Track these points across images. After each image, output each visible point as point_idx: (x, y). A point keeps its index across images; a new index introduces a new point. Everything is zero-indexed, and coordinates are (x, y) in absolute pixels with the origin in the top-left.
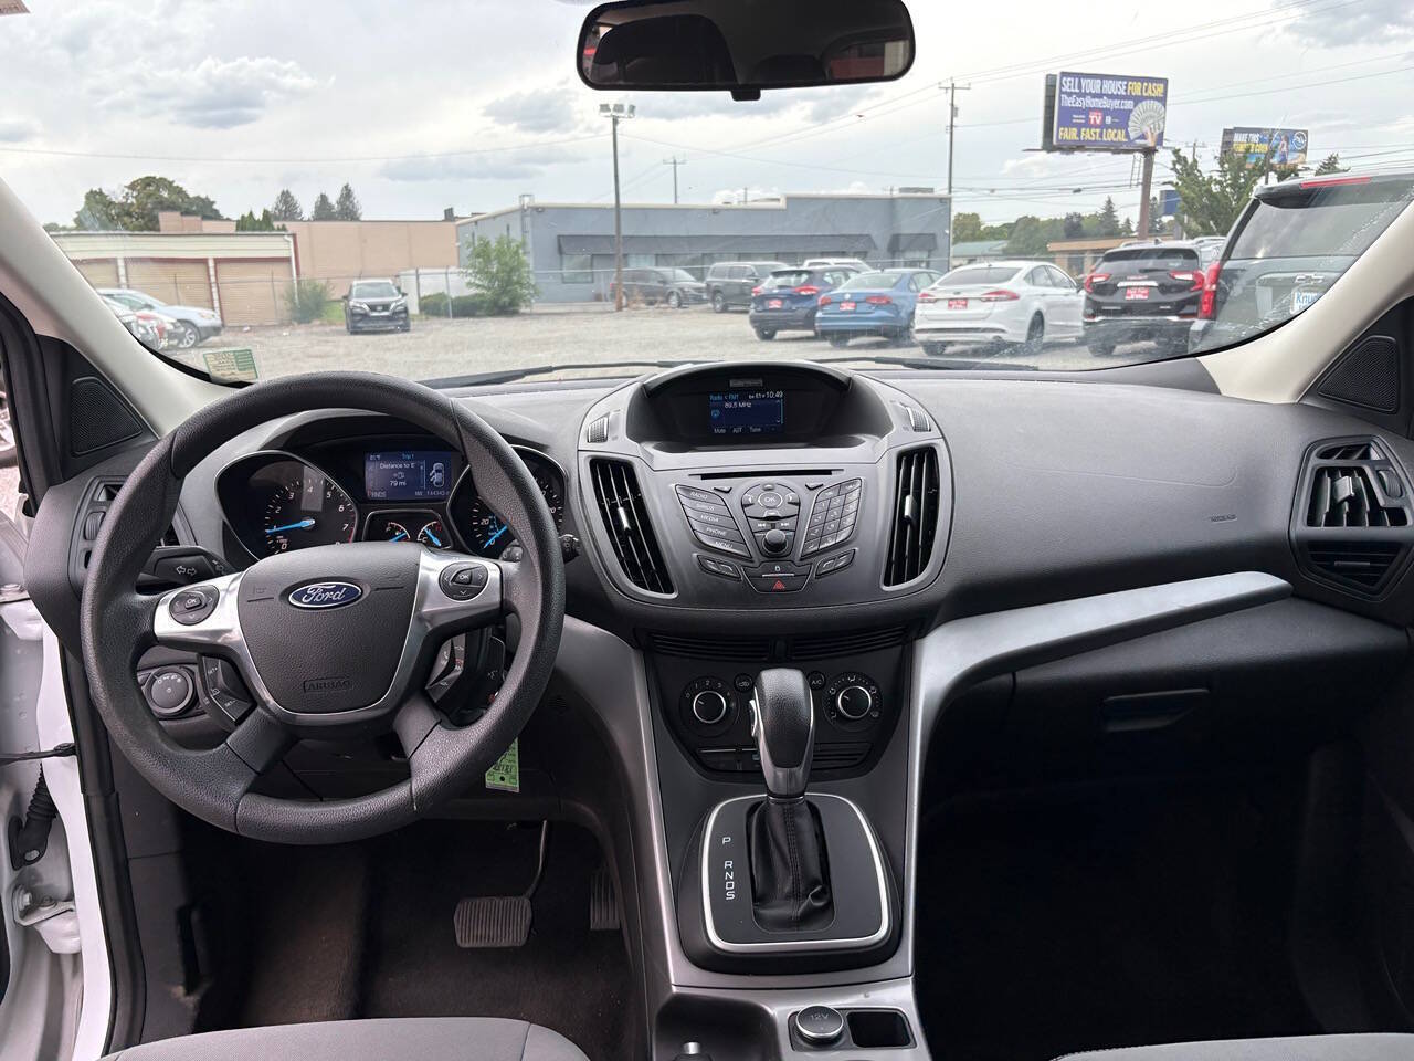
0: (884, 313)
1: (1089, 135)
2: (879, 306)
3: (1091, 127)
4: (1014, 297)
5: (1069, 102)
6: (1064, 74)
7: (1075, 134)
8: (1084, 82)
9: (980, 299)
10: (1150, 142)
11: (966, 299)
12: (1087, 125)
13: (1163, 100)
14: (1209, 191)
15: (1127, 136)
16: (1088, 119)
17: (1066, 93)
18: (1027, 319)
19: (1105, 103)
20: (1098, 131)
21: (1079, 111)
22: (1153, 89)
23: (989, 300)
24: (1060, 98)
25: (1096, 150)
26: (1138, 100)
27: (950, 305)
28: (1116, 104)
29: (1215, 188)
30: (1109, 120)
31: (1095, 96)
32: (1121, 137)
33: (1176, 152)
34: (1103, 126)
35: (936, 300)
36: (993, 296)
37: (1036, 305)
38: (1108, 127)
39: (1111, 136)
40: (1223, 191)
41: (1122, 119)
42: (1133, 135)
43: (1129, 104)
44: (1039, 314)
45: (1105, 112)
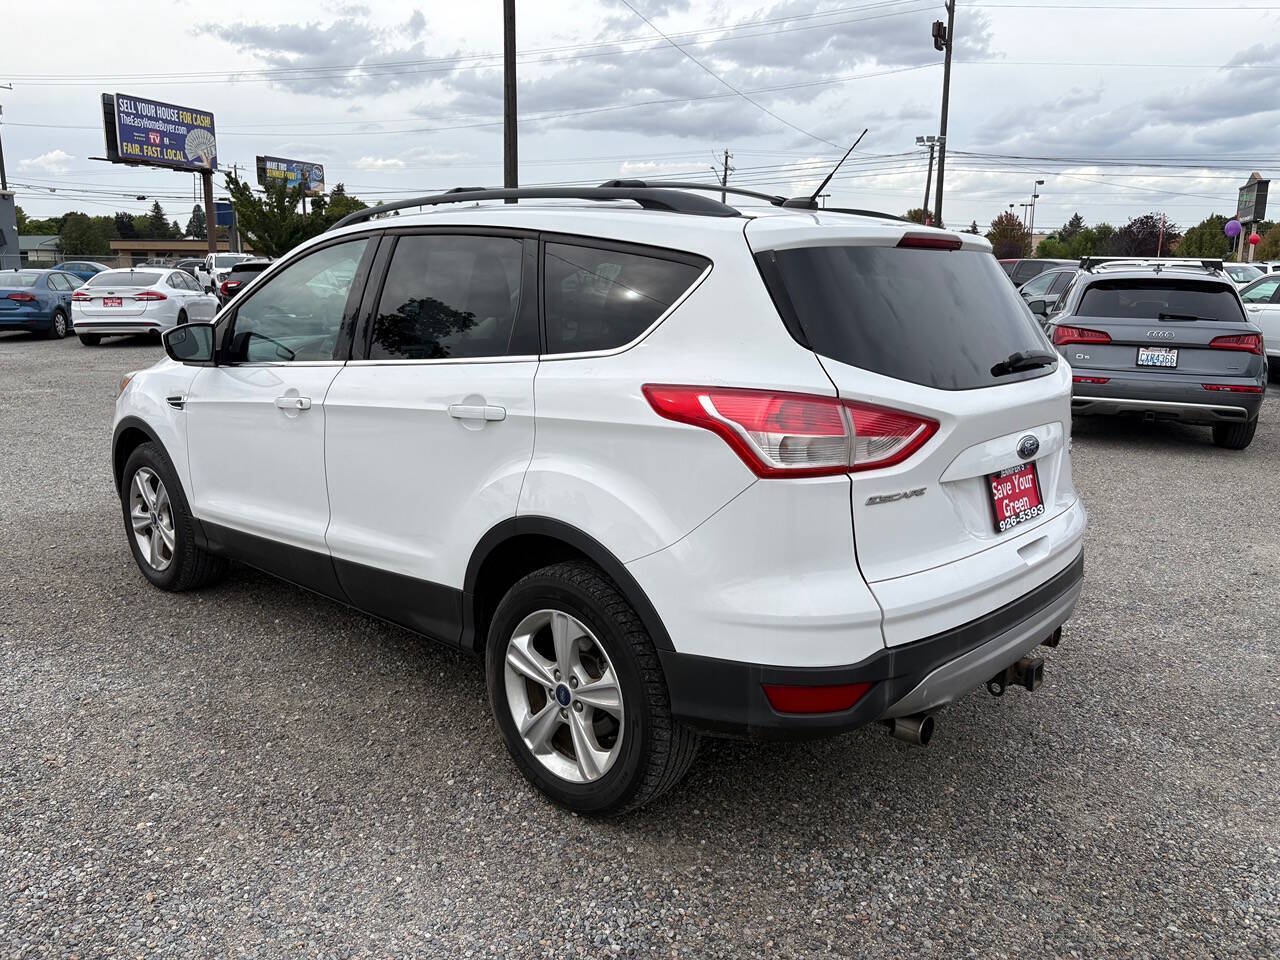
0: (29, 310)
1: (150, 152)
2: (23, 303)
3: (152, 145)
4: (162, 298)
5: (128, 121)
6: (119, 96)
7: (138, 150)
8: (140, 106)
9: (133, 298)
10: (206, 164)
11: (120, 298)
12: (148, 142)
13: (211, 130)
14: (262, 210)
15: (185, 156)
16: (148, 138)
17: (123, 112)
18: (175, 315)
19: (160, 126)
20: (159, 149)
21: (139, 129)
22: (203, 121)
23: (141, 300)
24: (119, 117)
25: (159, 166)
26: (190, 127)
27: (105, 303)
28: (171, 128)
29: (266, 208)
30: (166, 141)
31: (150, 118)
32: (180, 157)
33: (228, 174)
34: (162, 145)
35: (92, 299)
36: (145, 297)
37: (181, 304)
38: (167, 147)
39: (170, 155)
40: (272, 211)
41: (178, 142)
42: (190, 157)
43: (182, 130)
44: (183, 311)
45: (163, 134)
